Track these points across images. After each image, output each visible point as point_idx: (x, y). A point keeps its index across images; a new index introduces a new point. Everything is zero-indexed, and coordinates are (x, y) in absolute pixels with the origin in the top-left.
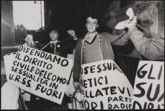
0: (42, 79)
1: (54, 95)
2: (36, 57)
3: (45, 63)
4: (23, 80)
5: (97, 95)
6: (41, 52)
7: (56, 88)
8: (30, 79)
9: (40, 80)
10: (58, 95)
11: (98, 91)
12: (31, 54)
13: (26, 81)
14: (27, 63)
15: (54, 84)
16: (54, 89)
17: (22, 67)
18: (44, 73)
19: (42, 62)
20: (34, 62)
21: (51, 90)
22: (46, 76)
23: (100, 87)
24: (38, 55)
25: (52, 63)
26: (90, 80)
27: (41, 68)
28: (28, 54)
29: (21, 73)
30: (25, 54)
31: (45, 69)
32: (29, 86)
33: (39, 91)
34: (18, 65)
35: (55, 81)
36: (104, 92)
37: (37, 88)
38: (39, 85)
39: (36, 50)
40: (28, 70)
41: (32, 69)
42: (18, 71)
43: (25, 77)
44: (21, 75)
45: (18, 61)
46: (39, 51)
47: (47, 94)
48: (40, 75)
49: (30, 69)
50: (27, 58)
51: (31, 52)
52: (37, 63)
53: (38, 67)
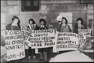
0: (46, 41)
1: (52, 44)
2: (39, 33)
3: (45, 34)
4: (38, 44)
5: (66, 43)
6: (41, 30)
7: (52, 42)
8: (41, 43)
9: (45, 41)
10: (54, 44)
11: (66, 41)
12: (36, 33)
13: (39, 44)
14: (37, 37)
15: (51, 40)
16: (51, 42)
17: (35, 39)
18: (46, 38)
19: (43, 34)
20: (39, 36)
21: (50, 43)
22: (47, 39)
23: (67, 40)
24: (40, 32)
25: (47, 33)
26: (65, 38)
27: (44, 37)
28: (35, 33)
29: (35, 42)
30: (34, 34)
31: (45, 36)
32: (41, 45)
33: (46, 45)
34: (33, 39)
35: (51, 39)
36: (68, 42)
37: (45, 45)
38: (45, 43)
39: (38, 31)
40: (38, 40)
41: (40, 39)
42: (34, 42)
43: (38, 43)
44: (36, 43)
45: (32, 38)
46: (39, 31)
47: (50, 45)
48: (44, 40)
49: (38, 39)
50: (36, 35)
51: (36, 32)
52: (41, 35)
53: (42, 37)
